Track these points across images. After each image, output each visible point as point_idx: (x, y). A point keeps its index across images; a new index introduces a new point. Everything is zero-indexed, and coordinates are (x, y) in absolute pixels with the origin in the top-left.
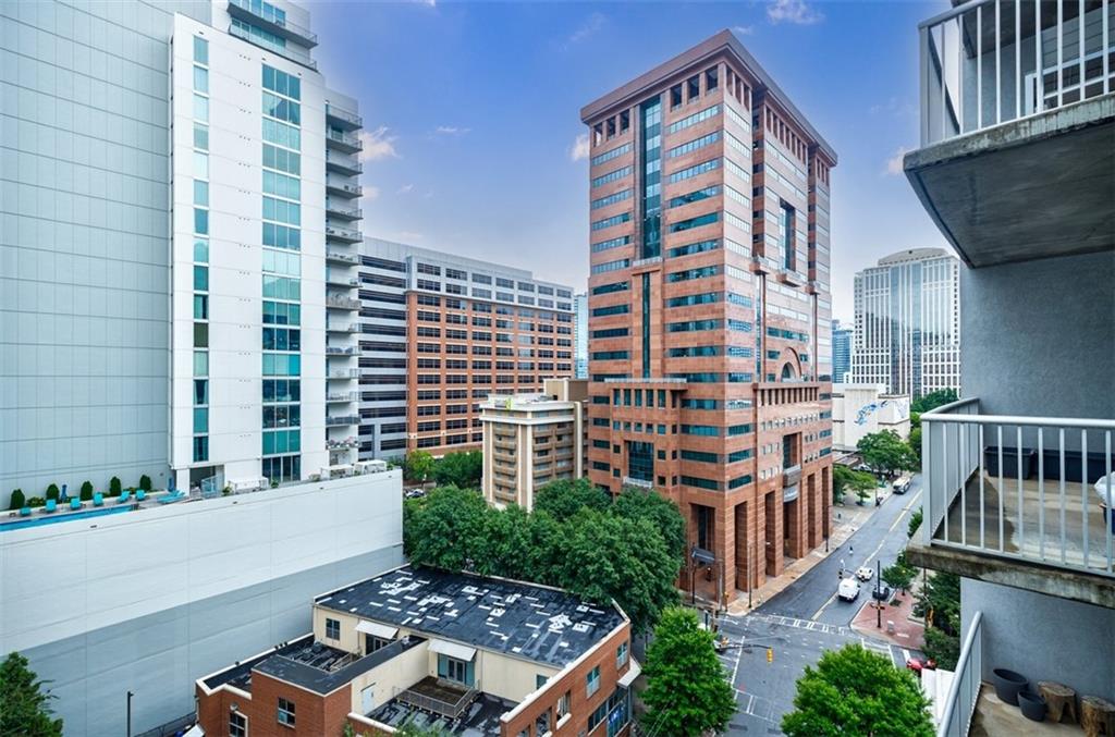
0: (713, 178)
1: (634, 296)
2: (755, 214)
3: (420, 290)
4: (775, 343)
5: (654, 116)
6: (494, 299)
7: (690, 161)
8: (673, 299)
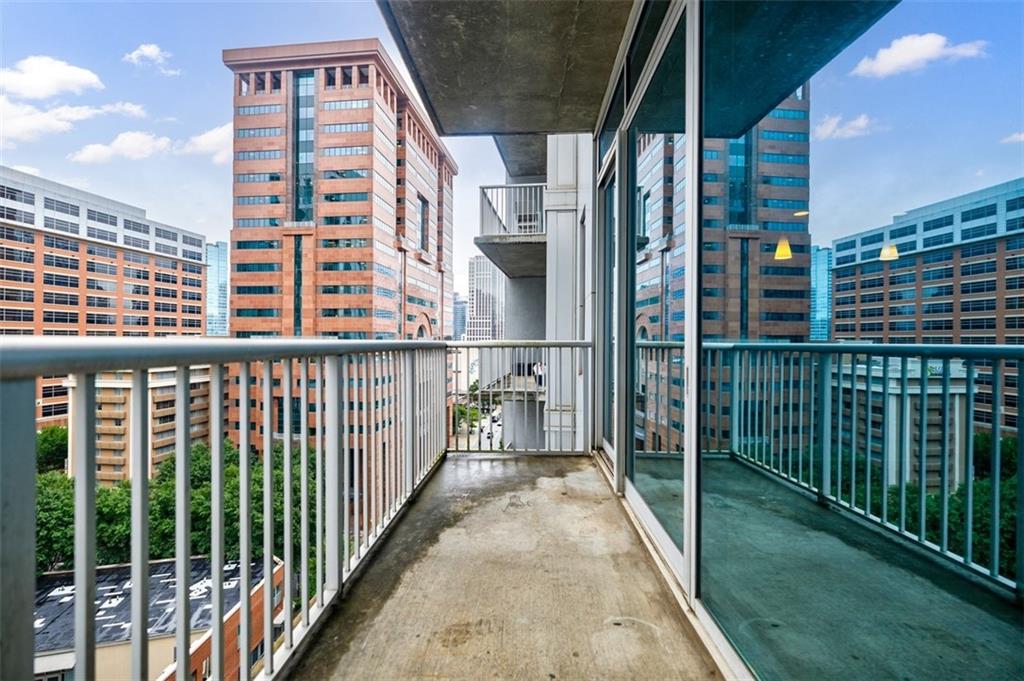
1: (284, 255)
2: (399, 200)
4: (413, 309)
5: (309, 86)
7: (342, 141)
8: (325, 263)
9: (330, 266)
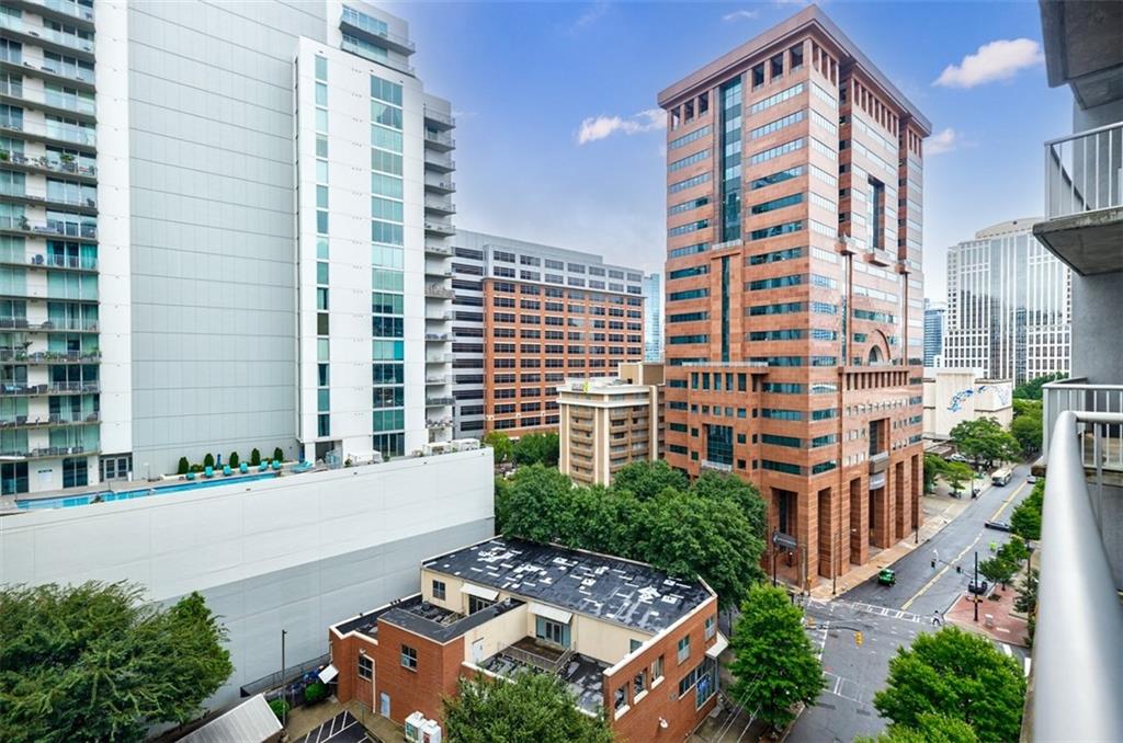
0: (798, 158)
1: (713, 280)
2: (842, 193)
3: (496, 277)
4: (861, 326)
5: (734, 96)
6: (566, 285)
7: (773, 141)
8: (753, 283)
9: (758, 285)
